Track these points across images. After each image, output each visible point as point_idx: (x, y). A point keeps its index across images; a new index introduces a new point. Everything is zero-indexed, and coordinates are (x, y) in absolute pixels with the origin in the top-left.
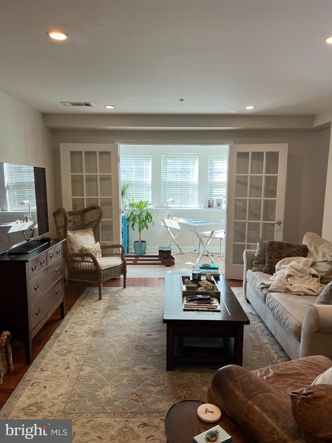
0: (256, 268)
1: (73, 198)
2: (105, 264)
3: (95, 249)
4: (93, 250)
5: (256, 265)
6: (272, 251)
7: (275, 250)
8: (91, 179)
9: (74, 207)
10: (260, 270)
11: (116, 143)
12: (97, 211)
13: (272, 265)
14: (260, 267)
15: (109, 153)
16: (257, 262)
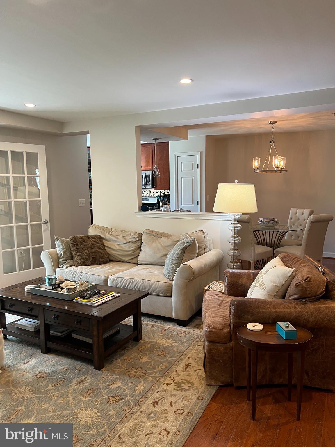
0: (66, 264)
5: (65, 261)
6: (78, 245)
7: (80, 244)
10: (71, 265)
13: (83, 257)
14: (70, 262)
16: (65, 259)
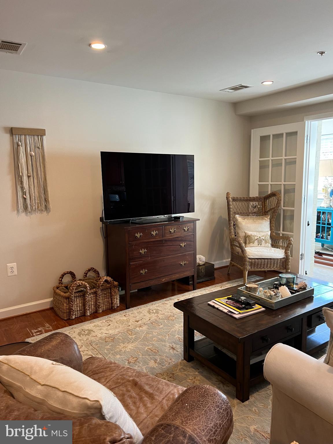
1: (260, 184)
2: (256, 253)
3: (260, 237)
4: (256, 238)
8: (277, 164)
9: (260, 193)
11: (304, 121)
12: (276, 197)
15: (295, 133)
